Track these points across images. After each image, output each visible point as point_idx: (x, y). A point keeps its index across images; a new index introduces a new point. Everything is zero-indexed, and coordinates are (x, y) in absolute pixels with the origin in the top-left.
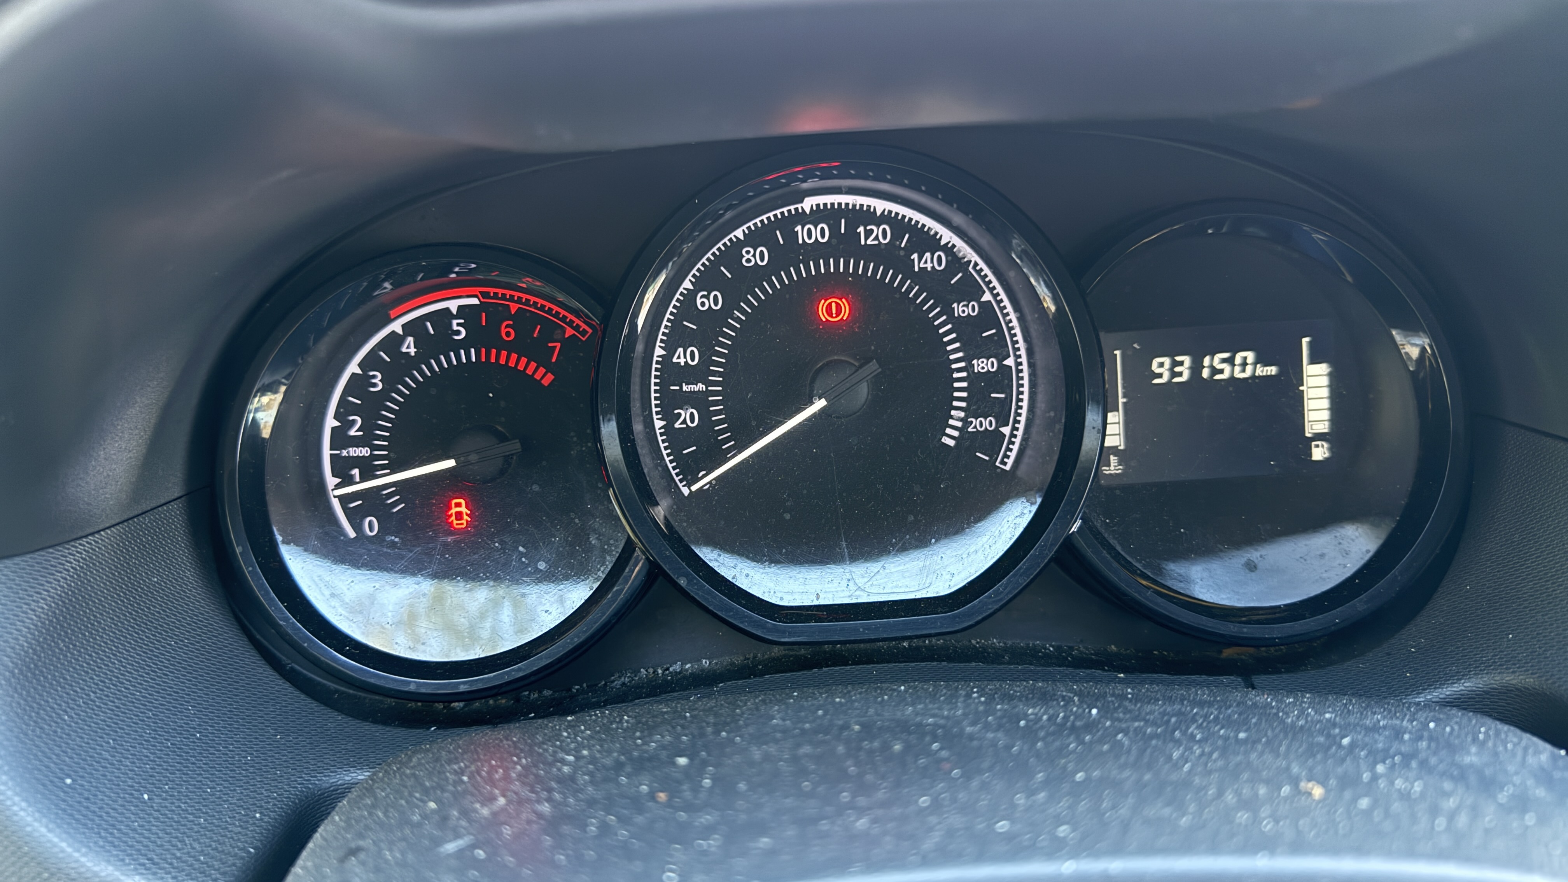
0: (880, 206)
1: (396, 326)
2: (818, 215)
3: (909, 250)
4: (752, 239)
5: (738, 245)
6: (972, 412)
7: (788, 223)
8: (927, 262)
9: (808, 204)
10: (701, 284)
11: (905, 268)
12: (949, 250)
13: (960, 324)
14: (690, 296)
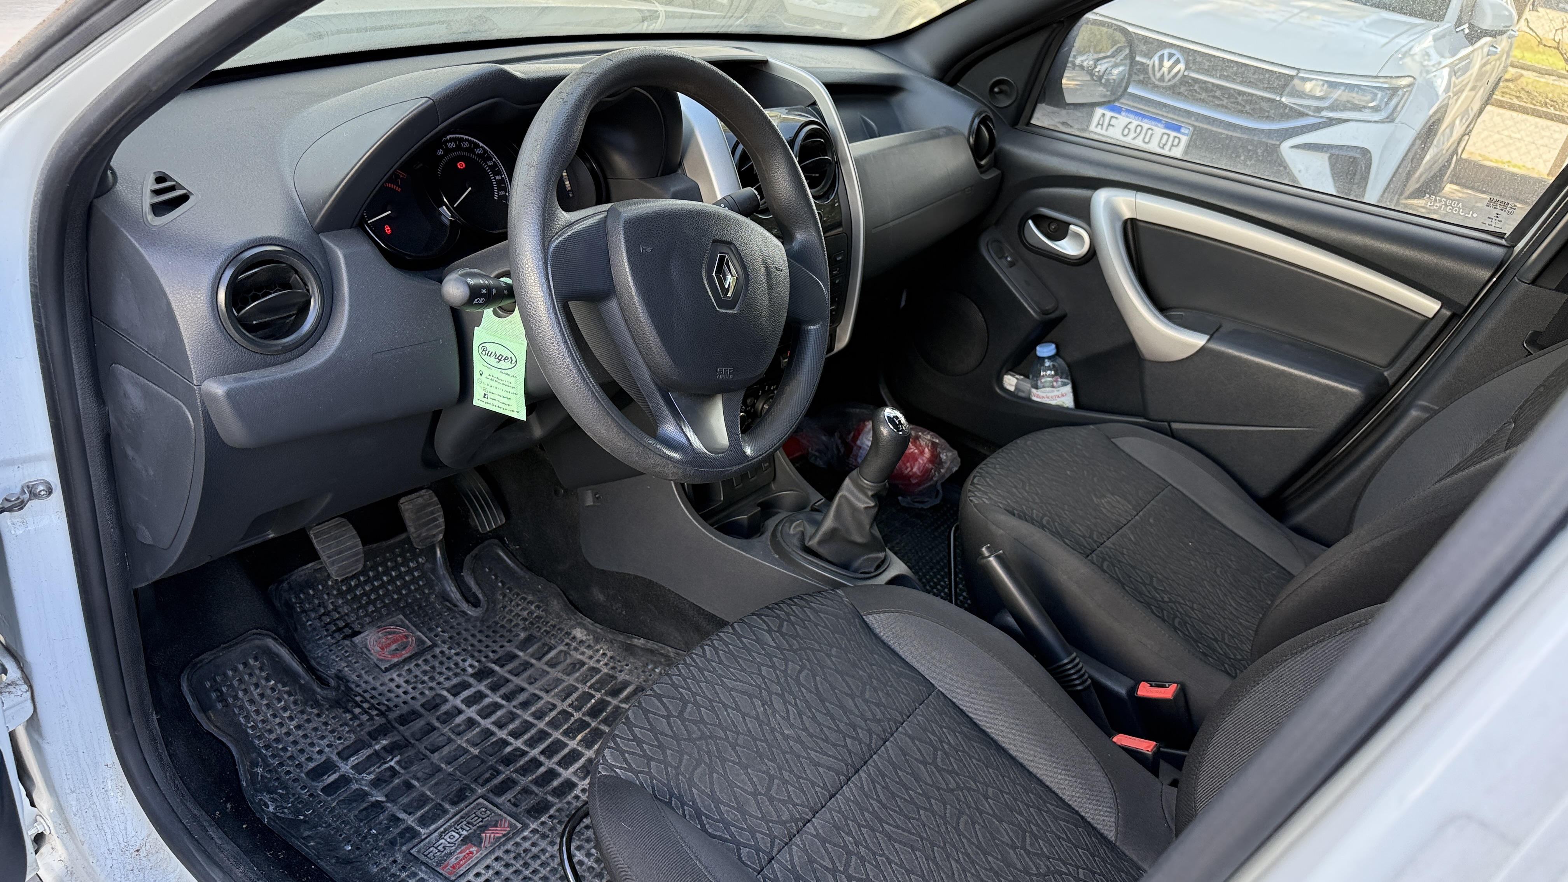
2: (452, 140)
6: (499, 190)
11: (474, 153)
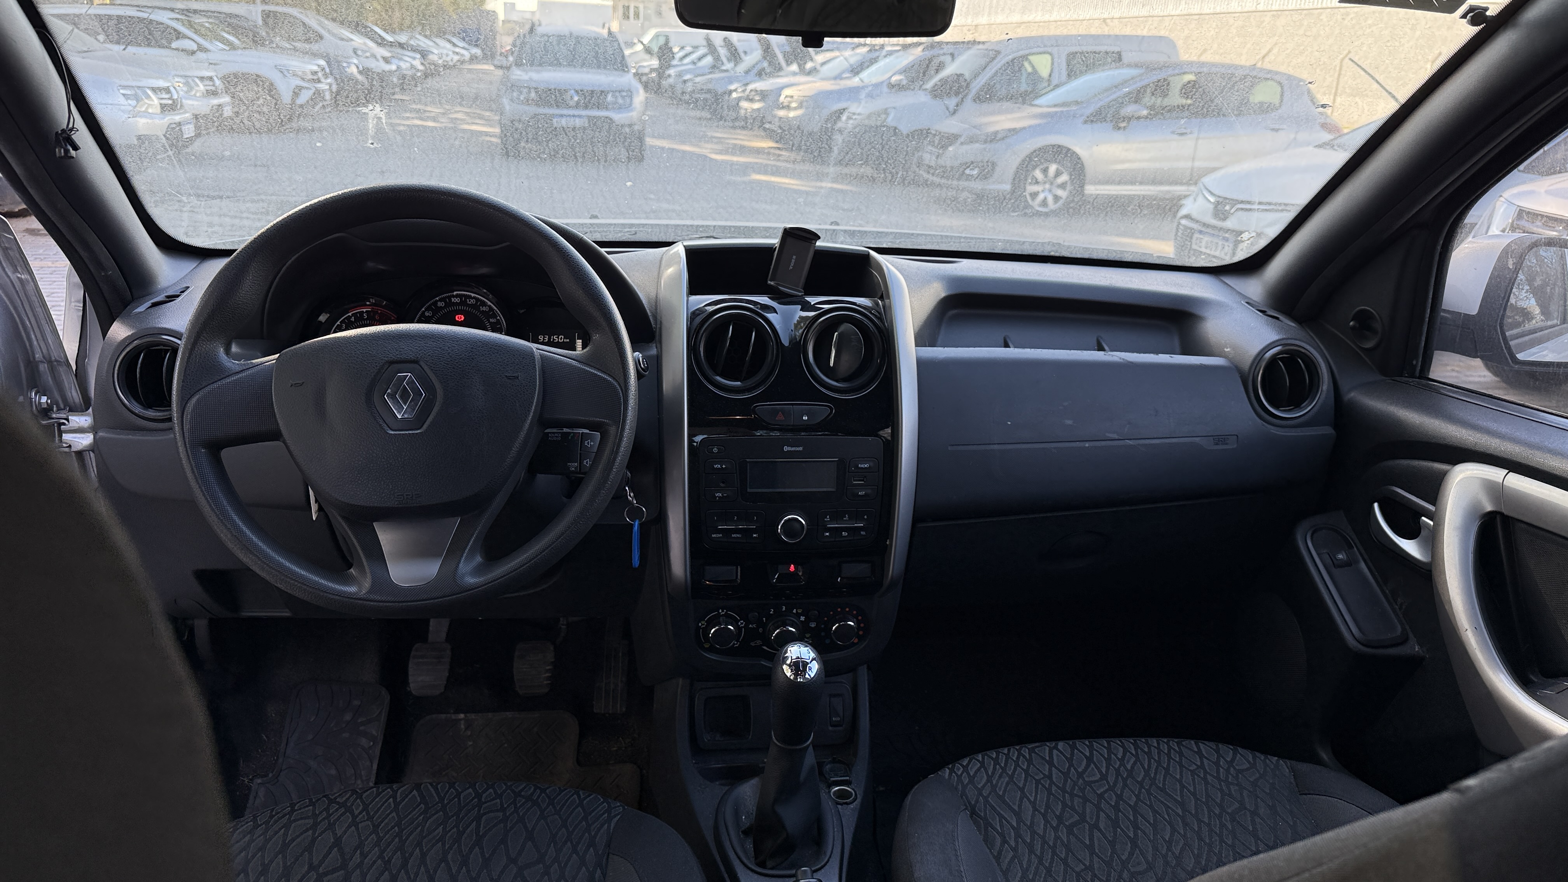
0: (473, 295)
1: (350, 314)
3: (480, 305)
4: (440, 300)
5: (437, 301)
7: (450, 297)
8: (484, 309)
9: (455, 293)
10: (426, 310)
12: (490, 306)
13: (491, 323)
14: (424, 312)
